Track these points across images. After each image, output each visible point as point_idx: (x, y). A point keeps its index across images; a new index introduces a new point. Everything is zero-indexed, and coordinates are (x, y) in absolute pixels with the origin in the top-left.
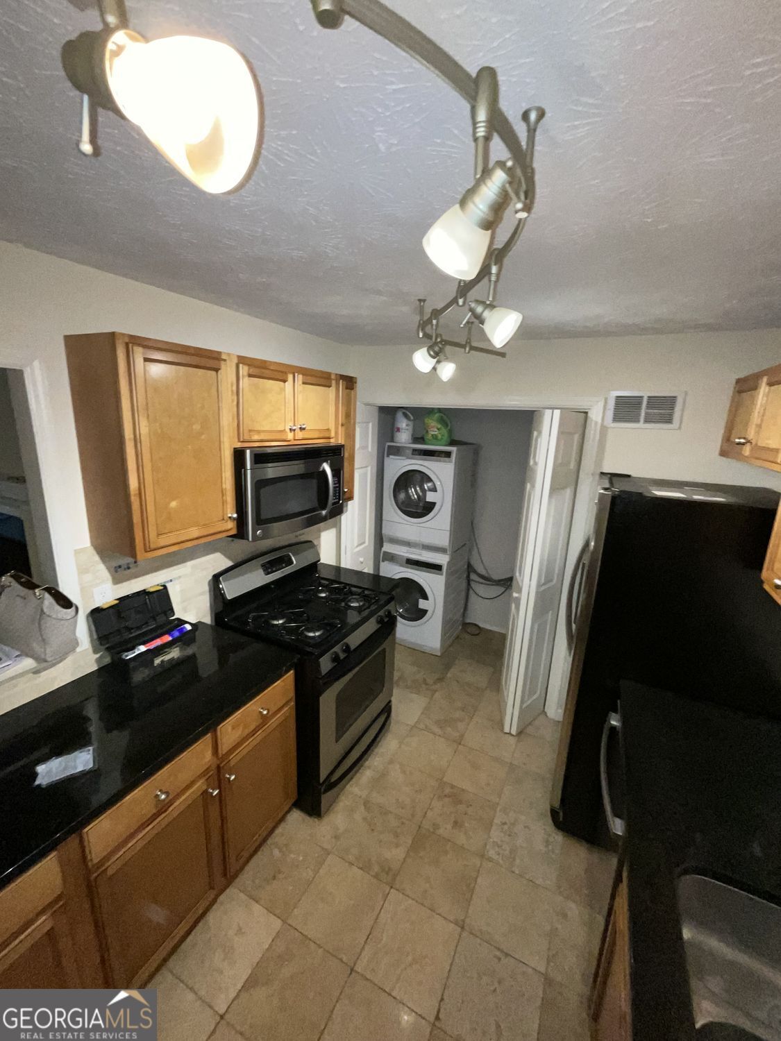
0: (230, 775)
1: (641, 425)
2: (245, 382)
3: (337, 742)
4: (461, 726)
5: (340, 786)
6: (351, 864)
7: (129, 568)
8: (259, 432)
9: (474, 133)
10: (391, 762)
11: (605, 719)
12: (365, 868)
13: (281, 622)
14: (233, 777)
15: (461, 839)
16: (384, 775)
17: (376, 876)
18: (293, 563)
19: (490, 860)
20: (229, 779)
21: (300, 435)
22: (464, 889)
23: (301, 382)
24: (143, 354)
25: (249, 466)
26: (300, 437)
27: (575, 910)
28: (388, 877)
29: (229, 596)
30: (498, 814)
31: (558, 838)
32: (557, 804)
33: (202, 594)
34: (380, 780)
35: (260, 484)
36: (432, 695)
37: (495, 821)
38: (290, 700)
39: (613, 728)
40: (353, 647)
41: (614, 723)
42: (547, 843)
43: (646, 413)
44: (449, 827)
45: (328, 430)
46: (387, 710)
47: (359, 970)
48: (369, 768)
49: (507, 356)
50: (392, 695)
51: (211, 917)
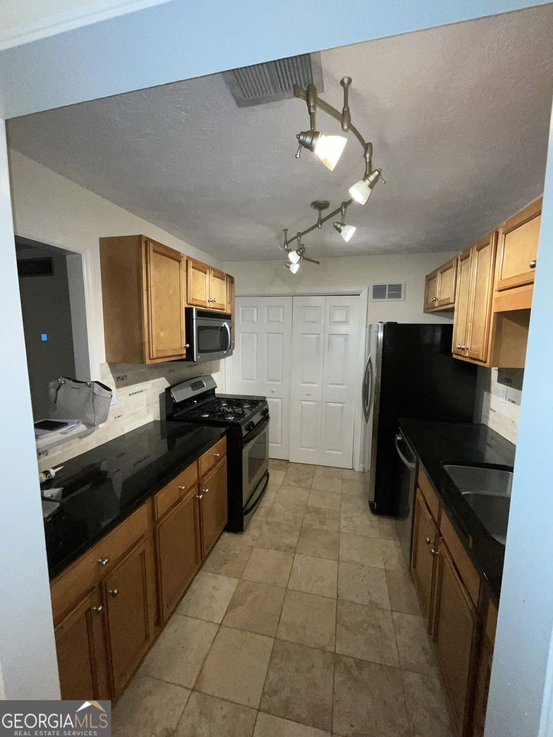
0: (205, 489)
1: (387, 299)
2: (191, 270)
3: (249, 483)
4: (310, 481)
5: (251, 512)
6: (268, 549)
7: (123, 379)
8: (196, 300)
9: (366, 161)
10: (274, 502)
11: (394, 438)
12: (278, 549)
13: (207, 416)
14: (201, 496)
15: (325, 527)
16: (272, 509)
17: (284, 551)
18: (204, 386)
19: (344, 533)
20: (205, 491)
21: (212, 305)
22: (335, 546)
23: (212, 275)
24: (153, 247)
25: (194, 317)
26: (212, 306)
27: (391, 543)
28: (292, 550)
29: (177, 400)
30: (342, 514)
31: (375, 518)
32: (372, 499)
33: (156, 403)
34: (270, 512)
35: (199, 329)
36: (287, 470)
37: (342, 517)
38: (224, 455)
39: (399, 441)
40: (255, 423)
41: (399, 438)
42: (370, 521)
43: (388, 294)
44: (318, 524)
45: (223, 304)
46: (267, 475)
47: (290, 588)
48: (262, 507)
49: (320, 263)
50: (268, 466)
51: (194, 586)
